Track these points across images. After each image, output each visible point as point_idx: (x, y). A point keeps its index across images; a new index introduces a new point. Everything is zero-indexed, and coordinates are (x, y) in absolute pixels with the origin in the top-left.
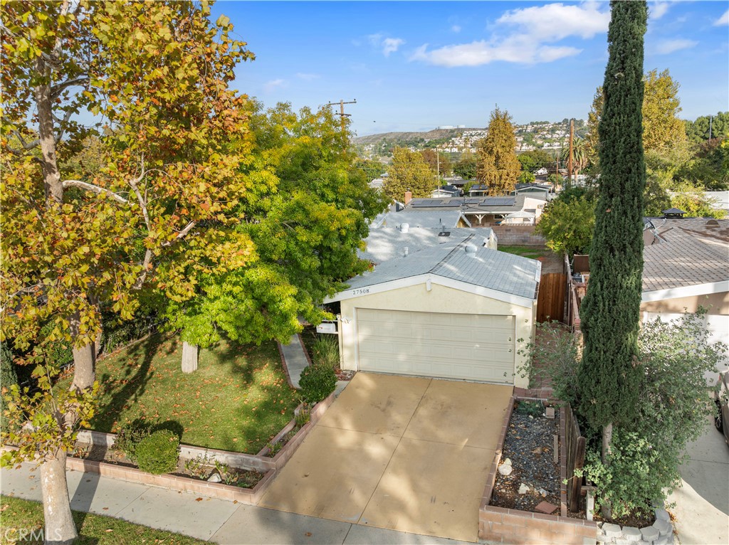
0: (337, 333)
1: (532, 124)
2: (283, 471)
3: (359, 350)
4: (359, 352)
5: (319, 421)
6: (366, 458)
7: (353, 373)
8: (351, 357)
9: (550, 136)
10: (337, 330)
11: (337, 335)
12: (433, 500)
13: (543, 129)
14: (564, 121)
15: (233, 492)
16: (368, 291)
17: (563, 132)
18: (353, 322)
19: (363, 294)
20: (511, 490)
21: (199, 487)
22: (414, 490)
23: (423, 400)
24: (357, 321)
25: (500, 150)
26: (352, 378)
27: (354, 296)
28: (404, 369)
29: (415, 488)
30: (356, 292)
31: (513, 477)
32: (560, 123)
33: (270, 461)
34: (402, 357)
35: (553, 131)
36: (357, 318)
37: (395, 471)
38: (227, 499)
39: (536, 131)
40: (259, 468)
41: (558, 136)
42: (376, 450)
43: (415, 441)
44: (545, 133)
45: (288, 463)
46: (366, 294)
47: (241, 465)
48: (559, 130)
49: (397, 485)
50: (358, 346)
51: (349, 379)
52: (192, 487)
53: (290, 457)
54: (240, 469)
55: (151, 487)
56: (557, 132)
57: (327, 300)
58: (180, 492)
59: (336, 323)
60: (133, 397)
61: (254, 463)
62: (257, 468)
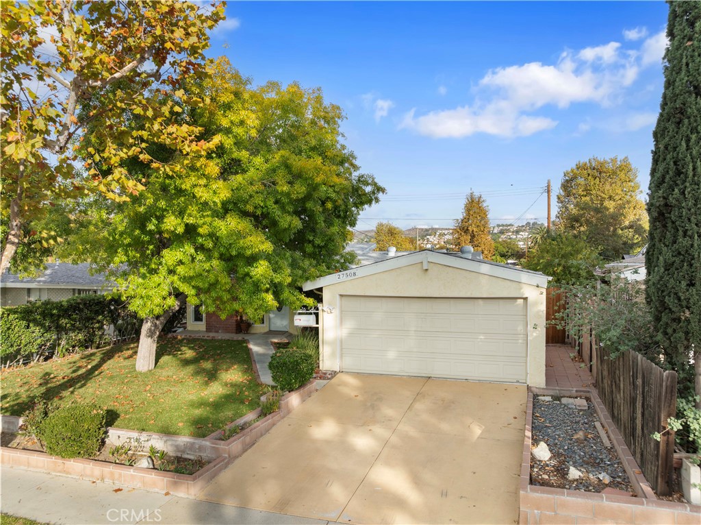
0: (317, 326)
1: (498, 226)
2: (237, 461)
3: (342, 347)
4: (342, 349)
5: (291, 414)
6: (348, 450)
7: (334, 374)
8: (333, 354)
9: (514, 237)
10: (317, 323)
11: (318, 328)
12: (444, 494)
13: (508, 231)
14: (526, 224)
15: (165, 479)
16: (355, 274)
17: (527, 234)
18: (336, 312)
19: (349, 278)
20: (555, 476)
21: (120, 474)
22: (416, 483)
23: (419, 396)
24: (341, 312)
25: (475, 230)
26: (332, 377)
27: (339, 281)
28: (395, 369)
29: (417, 481)
30: (341, 276)
31: (553, 462)
32: (523, 226)
33: (222, 445)
34: (392, 354)
35: (517, 232)
36: (341, 307)
37: (388, 463)
38: (156, 490)
39: (502, 232)
40: (205, 455)
41: (521, 237)
42: (362, 441)
43: (412, 432)
44: (510, 234)
45: (246, 453)
46: (354, 277)
47: (184, 452)
48: (523, 231)
49: (392, 478)
50: (341, 342)
51: (329, 379)
52: (112, 474)
53: (250, 447)
54: (181, 458)
55: (57, 476)
56: (521, 233)
57: (308, 286)
58: (94, 482)
59: (317, 315)
60: (71, 389)
61: (201, 448)
62: (204, 455)
